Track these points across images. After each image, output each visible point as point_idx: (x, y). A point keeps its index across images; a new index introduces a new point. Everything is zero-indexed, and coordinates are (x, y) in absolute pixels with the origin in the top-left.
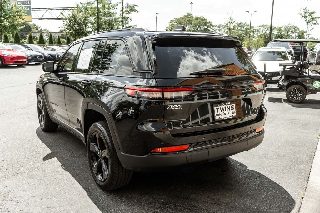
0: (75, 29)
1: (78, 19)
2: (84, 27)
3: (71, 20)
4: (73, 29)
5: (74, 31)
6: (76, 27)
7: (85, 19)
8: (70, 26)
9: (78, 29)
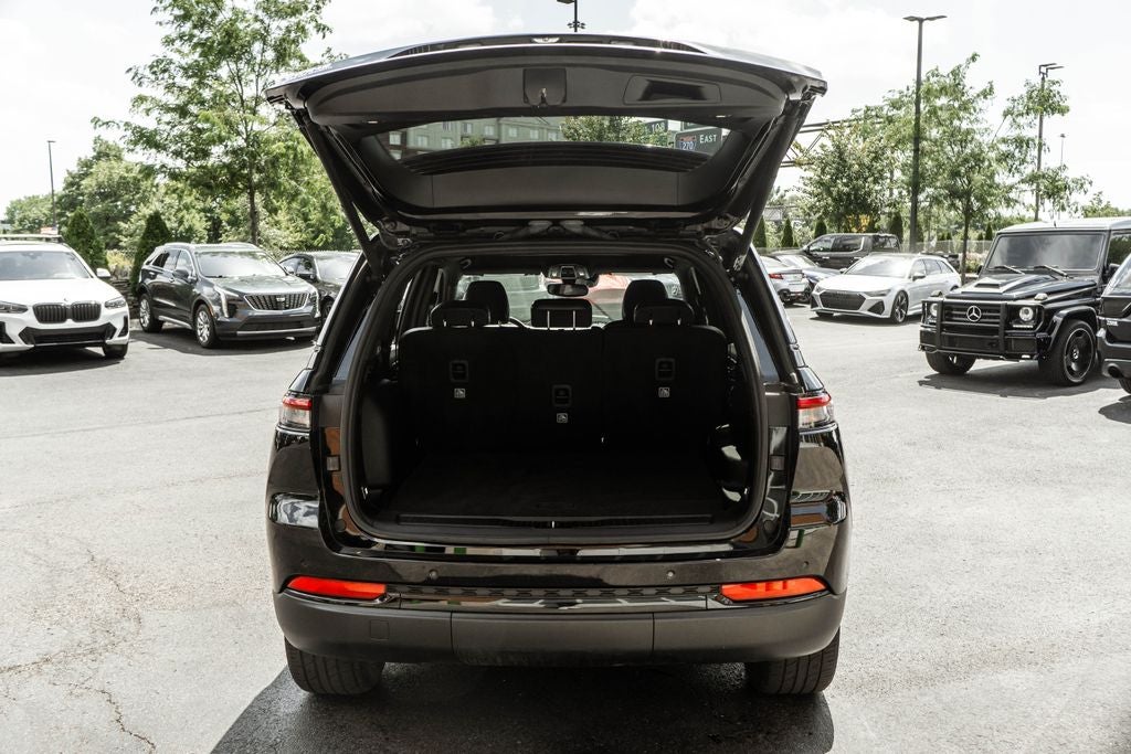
0: (834, 194)
1: (850, 161)
2: (869, 185)
3: (827, 164)
4: (830, 194)
5: (834, 200)
6: (840, 186)
7: (876, 159)
8: (820, 183)
9: (848, 194)
